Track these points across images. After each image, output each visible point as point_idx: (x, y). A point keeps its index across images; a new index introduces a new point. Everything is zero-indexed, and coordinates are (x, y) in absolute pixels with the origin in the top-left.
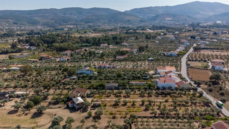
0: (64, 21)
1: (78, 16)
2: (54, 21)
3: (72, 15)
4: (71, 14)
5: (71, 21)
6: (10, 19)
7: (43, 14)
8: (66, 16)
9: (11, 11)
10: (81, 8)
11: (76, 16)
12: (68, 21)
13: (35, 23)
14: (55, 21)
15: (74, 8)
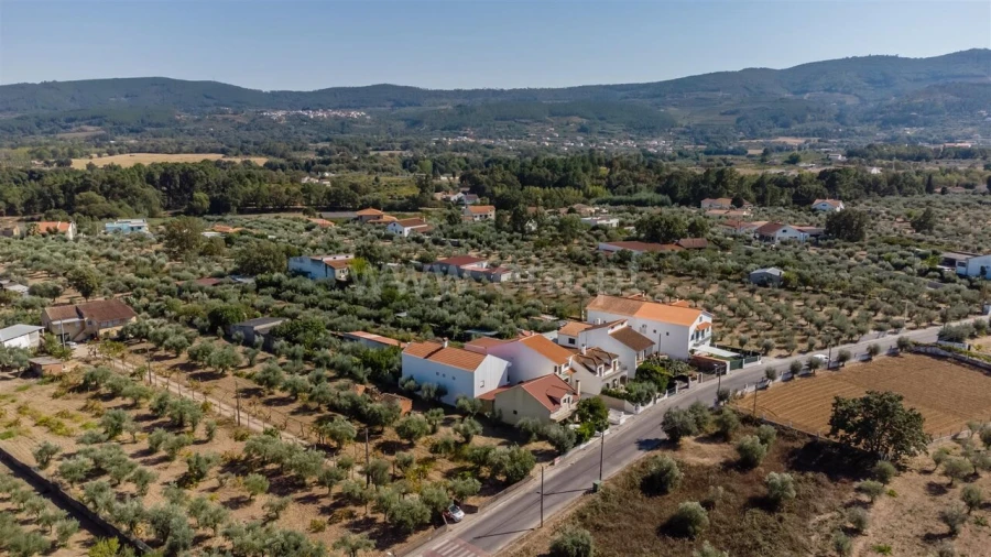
0: (775, 119)
1: (860, 98)
2: (733, 119)
3: (836, 91)
4: (829, 90)
5: (809, 117)
6: (577, 114)
7: (702, 95)
8: (806, 97)
9: (600, 86)
10: (895, 58)
11: (856, 95)
12: (796, 118)
13: (653, 128)
14: (738, 121)
15: (855, 59)
